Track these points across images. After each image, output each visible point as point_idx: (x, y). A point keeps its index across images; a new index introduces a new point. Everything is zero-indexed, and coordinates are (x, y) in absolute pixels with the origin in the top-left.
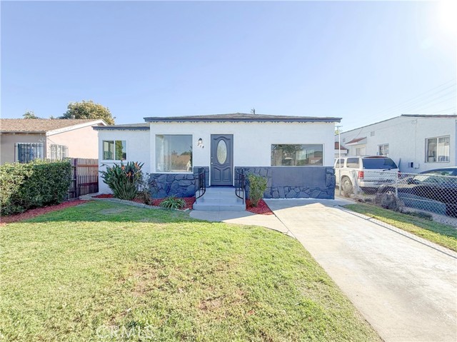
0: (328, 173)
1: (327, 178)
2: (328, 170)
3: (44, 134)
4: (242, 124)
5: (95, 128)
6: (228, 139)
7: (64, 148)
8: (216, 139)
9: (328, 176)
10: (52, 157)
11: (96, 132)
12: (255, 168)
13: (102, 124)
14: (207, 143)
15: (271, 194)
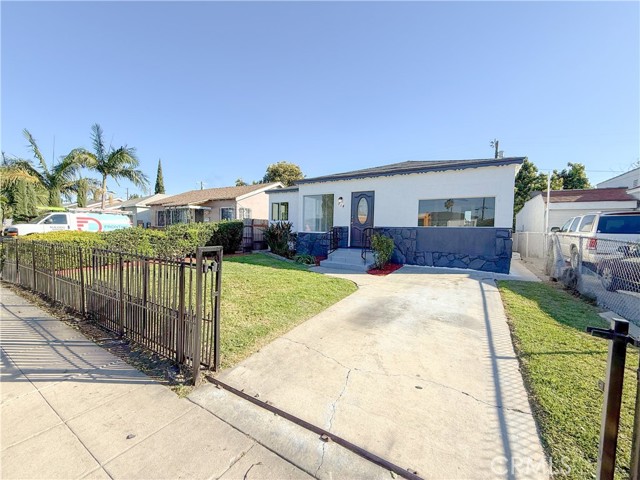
0: (498, 237)
1: (498, 243)
2: (498, 233)
3: (234, 199)
4: (383, 179)
5: (266, 192)
6: (370, 197)
7: (249, 211)
8: (357, 197)
9: (499, 241)
10: (239, 217)
11: (268, 195)
12: (395, 229)
13: (280, 186)
14: (348, 201)
15: (415, 259)
